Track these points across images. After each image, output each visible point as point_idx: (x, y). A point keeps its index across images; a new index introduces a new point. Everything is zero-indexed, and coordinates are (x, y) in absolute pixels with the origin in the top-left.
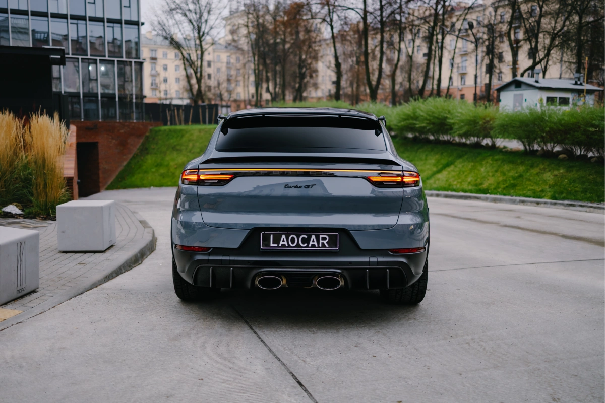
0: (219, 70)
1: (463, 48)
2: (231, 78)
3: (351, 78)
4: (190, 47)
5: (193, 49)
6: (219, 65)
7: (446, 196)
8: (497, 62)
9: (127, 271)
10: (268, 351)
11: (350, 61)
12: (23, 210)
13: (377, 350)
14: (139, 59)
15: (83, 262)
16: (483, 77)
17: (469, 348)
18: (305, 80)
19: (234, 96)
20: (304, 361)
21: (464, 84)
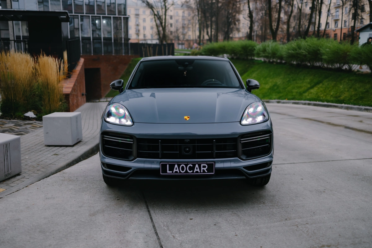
0: (177, 21)
1: (337, 3)
2: (184, 26)
3: (261, 25)
4: (158, 7)
5: (160, 8)
6: (177, 18)
7: (315, 105)
8: (360, 12)
9: (85, 159)
10: (152, 227)
11: (260, 13)
12: (36, 115)
13: (229, 229)
14: (126, 15)
15: (56, 154)
16: (350, 22)
17: (296, 230)
18: (232, 26)
19: (187, 37)
20: (174, 237)
21: (337, 27)
